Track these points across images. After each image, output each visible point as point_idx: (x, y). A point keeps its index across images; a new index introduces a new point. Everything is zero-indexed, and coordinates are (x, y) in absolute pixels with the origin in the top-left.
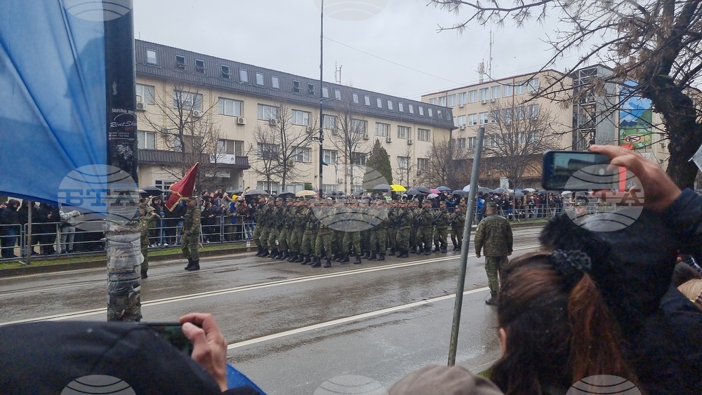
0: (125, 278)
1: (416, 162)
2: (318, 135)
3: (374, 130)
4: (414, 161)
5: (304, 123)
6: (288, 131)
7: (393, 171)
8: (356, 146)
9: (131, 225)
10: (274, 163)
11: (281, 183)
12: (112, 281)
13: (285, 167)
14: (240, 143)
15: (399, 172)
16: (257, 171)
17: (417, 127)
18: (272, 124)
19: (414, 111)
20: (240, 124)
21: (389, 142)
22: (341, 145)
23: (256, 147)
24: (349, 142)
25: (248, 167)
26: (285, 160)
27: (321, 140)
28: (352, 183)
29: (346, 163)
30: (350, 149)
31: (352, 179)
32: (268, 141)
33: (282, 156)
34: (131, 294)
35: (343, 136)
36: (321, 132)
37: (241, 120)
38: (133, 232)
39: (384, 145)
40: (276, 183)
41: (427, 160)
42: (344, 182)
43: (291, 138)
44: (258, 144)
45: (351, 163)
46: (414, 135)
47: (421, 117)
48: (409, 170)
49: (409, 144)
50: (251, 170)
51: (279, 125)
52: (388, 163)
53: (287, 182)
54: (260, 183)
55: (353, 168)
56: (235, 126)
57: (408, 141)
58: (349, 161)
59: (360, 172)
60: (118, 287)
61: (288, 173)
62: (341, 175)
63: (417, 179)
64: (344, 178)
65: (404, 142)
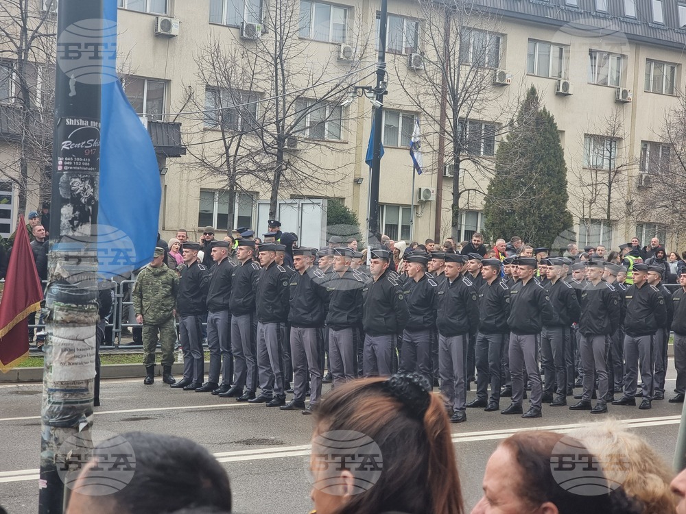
0: (73, 398)
1: (637, 153)
2: (372, 81)
3: (523, 61)
4: (630, 151)
5: (332, 35)
6: (294, 64)
7: (570, 177)
8: (471, 107)
9: (86, 311)
10: (251, 142)
11: (266, 196)
12: (54, 403)
13: (280, 158)
14: (160, 86)
15: (587, 177)
16: (203, 163)
17: (644, 54)
18: (247, 37)
19: (637, 10)
20: (163, 35)
21: (562, 94)
22: (430, 104)
23: (201, 95)
24: (450, 95)
25: (178, 151)
26: (280, 140)
27: (380, 93)
28: (455, 205)
29: (441, 151)
30: (455, 112)
31: (457, 195)
32: (237, 81)
33: (272, 128)
34: (82, 426)
35: (438, 79)
36: (381, 73)
37: (167, 25)
38: (88, 324)
39: (547, 102)
40: (251, 196)
41: (668, 147)
42: (433, 198)
43: (298, 82)
44: (208, 88)
45: (457, 151)
46: (636, 78)
47: (657, 27)
48: (614, 173)
49: (621, 101)
50: (185, 158)
51: (270, 44)
52: (557, 155)
53: (284, 194)
54: (206, 193)
55: (461, 165)
56: (149, 42)
57: (617, 94)
58: (449, 147)
59: (478, 176)
60: (63, 413)
61: (288, 173)
62: (428, 182)
63: (637, 200)
64: (433, 188)
65: (607, 94)
